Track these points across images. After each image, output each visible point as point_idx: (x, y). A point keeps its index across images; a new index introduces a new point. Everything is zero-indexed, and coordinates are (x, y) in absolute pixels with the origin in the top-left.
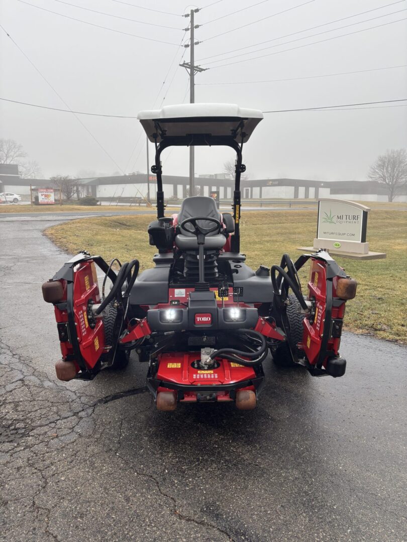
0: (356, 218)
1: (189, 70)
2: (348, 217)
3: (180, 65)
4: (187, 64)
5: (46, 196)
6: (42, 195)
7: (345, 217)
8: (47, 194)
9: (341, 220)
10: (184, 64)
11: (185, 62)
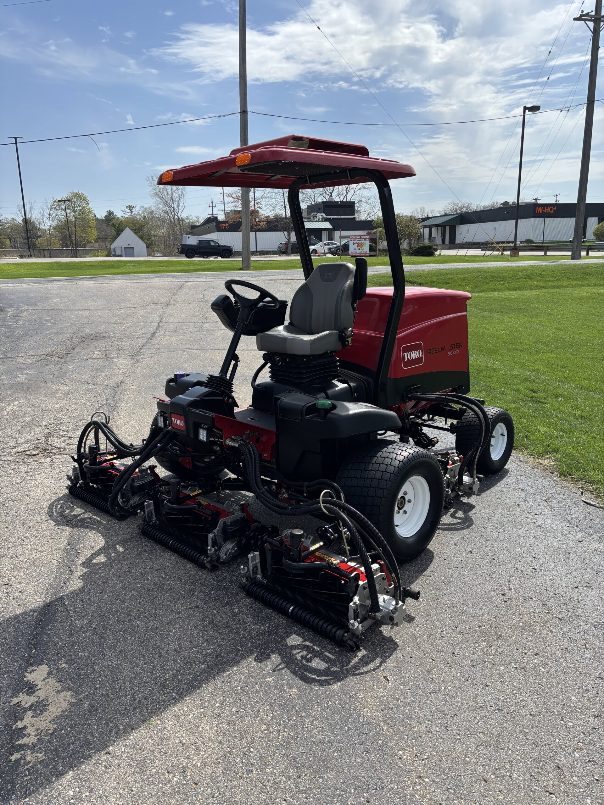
1: (591, 24)
3: (575, 19)
4: (587, 15)
5: (359, 245)
6: (354, 244)
8: (360, 242)
10: (581, 16)
11: (582, 12)
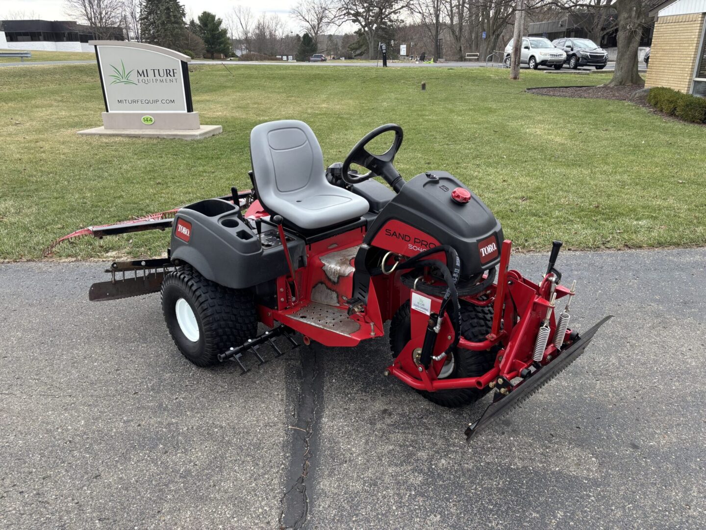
0: (171, 73)
2: (156, 72)
7: (151, 73)
9: (146, 78)
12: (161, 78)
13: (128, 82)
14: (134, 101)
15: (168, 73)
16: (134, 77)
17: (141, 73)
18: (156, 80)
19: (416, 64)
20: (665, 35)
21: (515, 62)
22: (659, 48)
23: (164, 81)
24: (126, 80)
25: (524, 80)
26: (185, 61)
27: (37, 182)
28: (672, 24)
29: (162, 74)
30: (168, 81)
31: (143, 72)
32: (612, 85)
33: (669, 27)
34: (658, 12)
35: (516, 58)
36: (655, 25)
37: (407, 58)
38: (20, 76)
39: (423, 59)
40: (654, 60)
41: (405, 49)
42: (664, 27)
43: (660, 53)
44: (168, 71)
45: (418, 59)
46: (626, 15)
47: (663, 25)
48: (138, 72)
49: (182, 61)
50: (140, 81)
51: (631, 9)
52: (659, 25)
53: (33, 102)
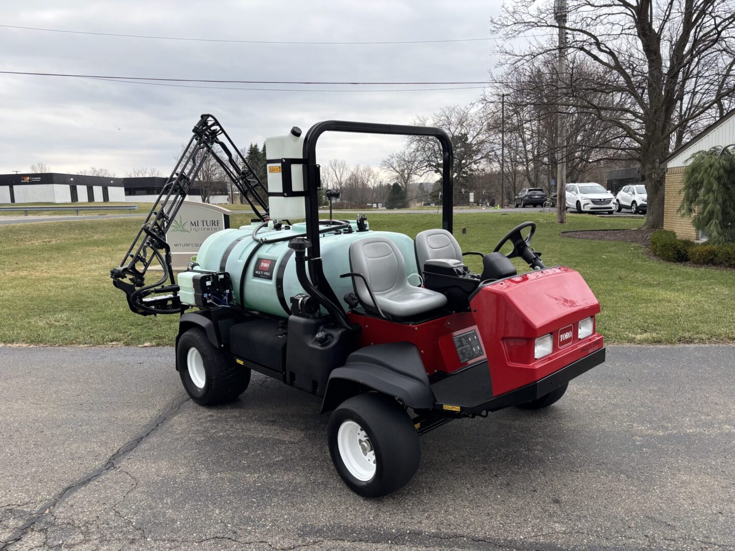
0: (216, 224)
2: (205, 223)
7: (200, 223)
9: (197, 227)
12: (208, 227)
13: (184, 231)
14: (187, 245)
15: (213, 223)
16: (188, 226)
17: (193, 223)
18: (204, 229)
19: (484, 210)
20: (674, 184)
21: (561, 208)
22: (671, 195)
23: (210, 229)
24: (181, 229)
25: (571, 224)
26: (228, 214)
27: (91, 302)
28: (678, 174)
29: (208, 224)
30: (213, 229)
31: (195, 222)
32: (644, 229)
33: (676, 177)
34: (666, 164)
35: (561, 204)
36: (666, 176)
37: (474, 204)
38: (118, 226)
39: (492, 204)
40: (669, 206)
41: (473, 197)
42: (673, 177)
43: (673, 199)
44: (214, 222)
45: (488, 205)
46: (650, 166)
47: (672, 175)
48: (191, 223)
49: (224, 215)
50: (192, 229)
51: (654, 161)
52: (669, 175)
53: (120, 246)
